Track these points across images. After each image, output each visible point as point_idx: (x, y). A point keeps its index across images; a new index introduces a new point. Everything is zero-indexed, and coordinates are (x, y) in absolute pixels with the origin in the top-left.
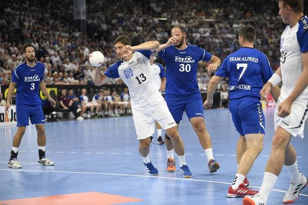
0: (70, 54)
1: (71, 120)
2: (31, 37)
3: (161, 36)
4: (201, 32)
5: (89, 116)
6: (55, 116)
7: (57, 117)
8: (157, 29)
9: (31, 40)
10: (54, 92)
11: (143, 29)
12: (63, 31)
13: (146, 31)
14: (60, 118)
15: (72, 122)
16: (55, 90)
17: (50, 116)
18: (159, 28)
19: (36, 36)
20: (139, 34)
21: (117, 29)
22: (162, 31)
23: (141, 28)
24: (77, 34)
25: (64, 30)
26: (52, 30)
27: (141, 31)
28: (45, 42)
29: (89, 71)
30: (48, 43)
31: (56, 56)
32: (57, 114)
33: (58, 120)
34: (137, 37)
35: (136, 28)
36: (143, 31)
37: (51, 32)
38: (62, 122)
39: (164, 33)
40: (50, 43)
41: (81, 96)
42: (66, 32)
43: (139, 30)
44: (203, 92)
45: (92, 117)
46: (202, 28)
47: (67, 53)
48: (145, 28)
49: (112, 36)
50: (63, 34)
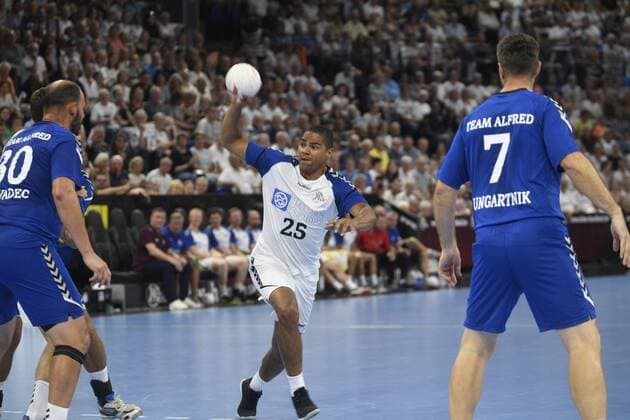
0: (147, 96)
1: (154, 310)
2: (23, 40)
3: (444, 37)
4: (575, 24)
5: (211, 298)
7: (108, 301)
8: (431, 13)
9: (20, 48)
10: (98, 216)
11: (386, 11)
12: (123, 20)
13: (396, 18)
14: (117, 305)
15: (155, 316)
16: (103, 211)
18: (436, 10)
19: (37, 33)
20: (372, 28)
21: (301, 14)
22: (449, 21)
23: (379, 10)
24: (168, 30)
25: (129, 15)
26: (89, 15)
27: (379, 20)
28: (69, 55)
29: (213, 148)
30: (77, 58)
31: (102, 100)
32: (108, 291)
33: (111, 309)
34: (366, 39)
35: (361, 11)
36: (386, 20)
37: (84, 22)
38: (123, 318)
39: (455, 26)
40: (84, 60)
42: (134, 22)
43: (373, 17)
44: (583, 220)
46: (577, 9)
47: (140, 91)
48: (393, 10)
49: (284, 35)
50: (126, 29)
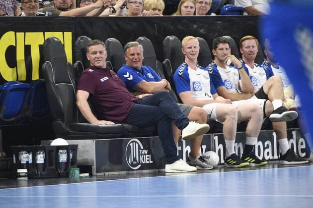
6: (63, 158)
7: (72, 162)
10: (60, 46)
14: (85, 168)
16: (66, 39)
17: (40, 159)
32: (71, 150)
33: (77, 173)
41: (181, 69)
45: (230, 163)
